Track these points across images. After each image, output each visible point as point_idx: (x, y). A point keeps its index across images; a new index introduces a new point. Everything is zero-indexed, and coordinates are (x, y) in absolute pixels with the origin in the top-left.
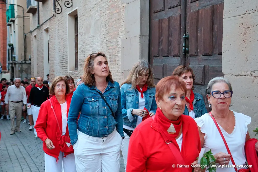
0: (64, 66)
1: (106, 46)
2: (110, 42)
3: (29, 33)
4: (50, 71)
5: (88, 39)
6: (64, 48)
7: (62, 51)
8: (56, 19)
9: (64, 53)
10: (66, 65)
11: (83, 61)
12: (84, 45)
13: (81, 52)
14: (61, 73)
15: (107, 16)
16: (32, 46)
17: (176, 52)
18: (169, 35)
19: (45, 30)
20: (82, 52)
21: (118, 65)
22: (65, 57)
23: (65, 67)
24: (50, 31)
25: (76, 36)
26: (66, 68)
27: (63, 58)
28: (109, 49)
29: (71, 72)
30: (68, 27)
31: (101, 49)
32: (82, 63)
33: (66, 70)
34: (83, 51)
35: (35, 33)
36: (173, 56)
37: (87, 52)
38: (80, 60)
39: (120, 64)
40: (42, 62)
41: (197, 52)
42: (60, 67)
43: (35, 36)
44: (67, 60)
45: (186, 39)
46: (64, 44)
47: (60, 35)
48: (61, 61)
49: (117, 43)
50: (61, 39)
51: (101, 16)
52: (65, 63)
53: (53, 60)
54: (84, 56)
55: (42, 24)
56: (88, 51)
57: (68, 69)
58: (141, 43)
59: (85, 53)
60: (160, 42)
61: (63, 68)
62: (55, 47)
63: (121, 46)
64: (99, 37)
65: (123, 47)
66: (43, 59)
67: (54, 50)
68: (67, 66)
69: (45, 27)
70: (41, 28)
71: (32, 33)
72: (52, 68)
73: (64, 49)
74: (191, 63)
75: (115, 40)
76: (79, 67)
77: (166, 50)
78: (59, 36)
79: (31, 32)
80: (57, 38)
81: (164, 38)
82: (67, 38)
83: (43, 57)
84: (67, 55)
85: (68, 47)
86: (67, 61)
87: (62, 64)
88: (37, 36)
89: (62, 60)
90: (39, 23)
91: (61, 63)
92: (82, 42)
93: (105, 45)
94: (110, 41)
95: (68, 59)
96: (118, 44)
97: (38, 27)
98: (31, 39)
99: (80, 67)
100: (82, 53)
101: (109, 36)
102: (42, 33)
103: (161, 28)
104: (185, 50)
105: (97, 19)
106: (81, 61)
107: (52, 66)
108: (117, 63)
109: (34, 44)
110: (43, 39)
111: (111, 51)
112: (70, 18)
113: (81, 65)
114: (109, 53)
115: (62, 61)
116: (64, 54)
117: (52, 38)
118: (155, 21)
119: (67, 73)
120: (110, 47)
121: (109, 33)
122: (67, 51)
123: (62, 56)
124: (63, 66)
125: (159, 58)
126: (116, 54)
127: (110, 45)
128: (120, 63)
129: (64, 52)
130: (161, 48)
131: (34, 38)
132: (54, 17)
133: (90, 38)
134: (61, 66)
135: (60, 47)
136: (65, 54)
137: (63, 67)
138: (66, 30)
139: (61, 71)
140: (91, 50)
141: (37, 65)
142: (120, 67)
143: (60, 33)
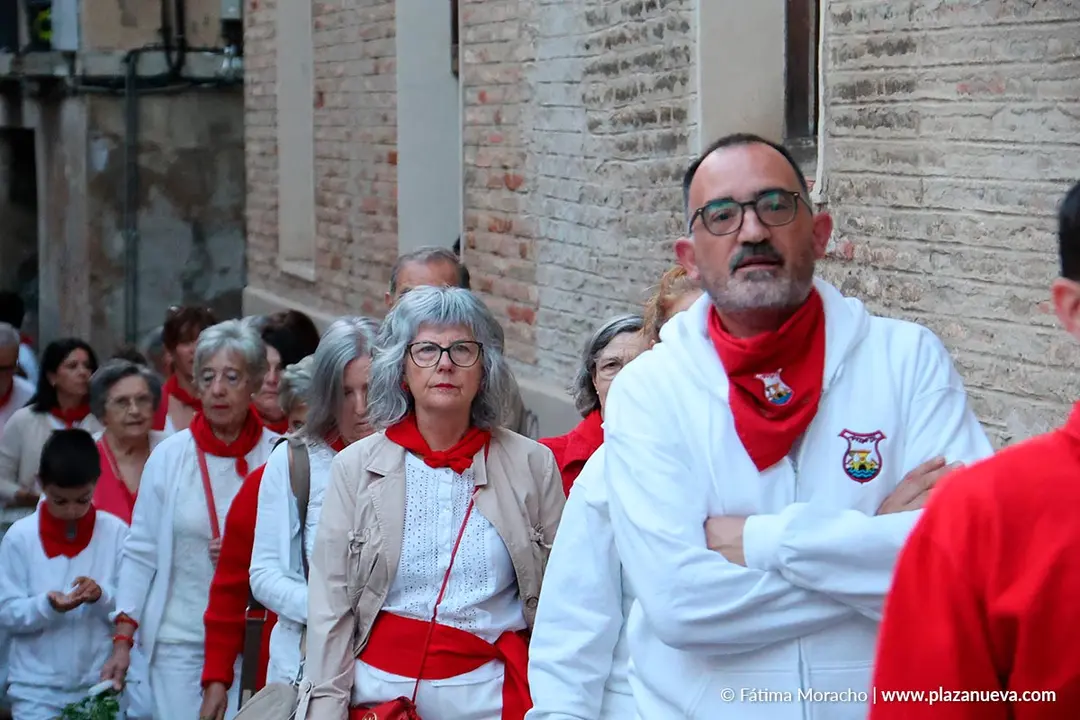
0: (648, 119)
4: (469, 179)
10: (663, 101)
11: (880, 39)
14: (605, 211)
23: (653, 133)
26: (671, 143)
32: (869, 59)
40: (380, 66)
42: (593, 126)
44: (684, 26)
48: (611, 42)
52: (648, 77)
61: (632, 146)
66: (390, 17)
68: (680, 115)
72: (496, 141)
76: (829, 117)
86: (673, 40)
87: (623, 80)
89: (624, 24)
91: (609, 69)
99: (845, 121)
106: (856, 36)
107: (498, 121)
113: (852, 92)
115: (621, 39)
124: (634, 107)
134: (606, 113)
137: (629, 134)
141: (320, 99)
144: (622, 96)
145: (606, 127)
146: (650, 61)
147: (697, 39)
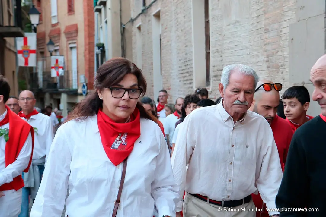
0: (187, 80)
1: (260, 39)
2: (267, 31)
3: (129, 22)
5: (228, 27)
6: (187, 46)
7: (183, 52)
9: (186, 56)
10: (189, 78)
11: (219, 69)
12: (220, 38)
13: (215, 53)
14: (182, 93)
16: (133, 46)
19: (155, 15)
20: (217, 52)
21: (282, 73)
22: (188, 63)
23: (188, 82)
24: (163, 16)
25: (207, 23)
26: (191, 83)
27: (185, 65)
28: (265, 45)
30: (192, 7)
31: (251, 45)
32: (217, 72)
33: (191, 86)
34: (219, 50)
35: (138, 23)
37: (226, 51)
38: (214, 66)
39: (287, 72)
40: (151, 74)
42: (180, 81)
43: (139, 28)
44: (192, 68)
46: (186, 40)
47: (180, 24)
48: (182, 70)
49: (281, 31)
50: (180, 31)
52: (187, 75)
53: (169, 69)
54: (220, 59)
55: (150, 5)
56: (228, 49)
59: (222, 55)
61: (185, 84)
62: (171, 45)
63: (288, 38)
64: (246, 23)
65: (293, 39)
66: (152, 67)
67: (170, 51)
68: (192, 80)
69: (154, 10)
70: (149, 12)
71: (134, 22)
72: (167, 83)
73: (187, 48)
75: (276, 26)
76: (212, 80)
78: (177, 25)
79: (132, 21)
80: (174, 29)
82: (191, 28)
83: (152, 64)
84: (192, 60)
85: (193, 44)
86: (191, 70)
87: (184, 75)
88: (141, 28)
90: (144, 4)
91: (182, 73)
92: (217, 33)
93: (258, 36)
94: (268, 29)
95: (194, 66)
96: (282, 33)
97: (143, 11)
98: (133, 33)
99: (214, 80)
100: (217, 54)
101: (266, 19)
102: (149, 21)
106: (215, 69)
107: (167, 81)
108: (281, 70)
109: (137, 41)
110: (151, 33)
111: (269, 48)
113: (215, 76)
114: (266, 51)
115: (184, 69)
116: (186, 58)
117: (166, 29)
120: (268, 41)
121: (265, 13)
122: (192, 52)
123: (182, 61)
124: (186, 79)
126: (280, 54)
127: (267, 35)
128: (287, 70)
129: (186, 54)
131: (137, 30)
133: (231, 26)
134: (182, 79)
135: (179, 46)
137: (185, 82)
138: (190, 13)
139: (182, 89)
140: (233, 48)
142: (287, 77)
143: (179, 20)
144: (184, 77)
145: (182, 81)
146: (188, 72)
147: (194, 69)
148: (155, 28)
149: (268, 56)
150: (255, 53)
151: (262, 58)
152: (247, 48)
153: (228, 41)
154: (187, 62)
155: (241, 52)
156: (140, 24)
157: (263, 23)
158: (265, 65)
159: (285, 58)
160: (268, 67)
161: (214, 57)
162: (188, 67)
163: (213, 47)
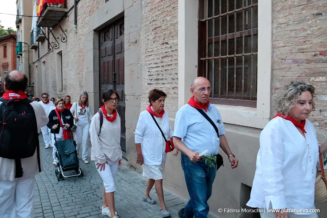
2: (79, 74)
3: (32, 63)
6: (55, 76)
8: (50, 55)
10: (56, 88)
12: (66, 74)
15: (77, 57)
16: (34, 73)
17: (111, 82)
18: (108, 72)
19: (43, 62)
20: (65, 79)
23: (55, 90)
24: (46, 63)
26: (56, 90)
29: (59, 93)
30: (56, 61)
35: (36, 64)
36: (110, 84)
38: (64, 85)
40: (41, 86)
41: (119, 82)
43: (37, 66)
45: (115, 74)
46: (54, 74)
47: (52, 67)
49: (83, 75)
50: (52, 70)
51: (74, 57)
53: (48, 84)
54: (66, 82)
55: (41, 58)
57: (57, 91)
58: (94, 75)
60: (104, 75)
62: (49, 75)
63: (85, 77)
64: (73, 70)
67: (49, 77)
68: (56, 89)
69: (43, 60)
70: (41, 61)
71: (35, 64)
74: (117, 88)
75: (81, 73)
76: (63, 90)
77: (107, 80)
79: (34, 63)
80: (50, 69)
81: (106, 73)
82: (56, 70)
83: (42, 82)
85: (57, 75)
89: (54, 84)
90: (39, 57)
91: (53, 87)
93: (77, 75)
97: (38, 60)
98: (34, 68)
101: (79, 70)
102: (41, 64)
103: (104, 67)
104: (114, 81)
105: (73, 58)
107: (48, 89)
109: (36, 72)
110: (42, 69)
111: (80, 80)
112: (58, 55)
113: (64, 88)
114: (79, 81)
117: (47, 68)
118: (102, 62)
119: (56, 94)
120: (80, 77)
121: (79, 68)
123: (53, 82)
125: (104, 85)
126: (83, 82)
129: (54, 79)
130: (105, 79)
131: (36, 67)
132: (48, 54)
133: (69, 71)
134: (53, 89)
135: (52, 76)
136: (55, 80)
138: (56, 64)
139: (53, 93)
140: (69, 79)
141: (38, 87)
146: (55, 86)
147: (57, 85)
148: (43, 67)
149: (80, 83)
150: (76, 81)
151: (78, 83)
152: (74, 79)
153: (68, 76)
154: (55, 82)
155: (73, 80)
156: (37, 65)
157: (78, 71)
158: (79, 85)
159: (84, 84)
160: (80, 86)
161: (64, 81)
162: (55, 84)
163: (64, 77)
